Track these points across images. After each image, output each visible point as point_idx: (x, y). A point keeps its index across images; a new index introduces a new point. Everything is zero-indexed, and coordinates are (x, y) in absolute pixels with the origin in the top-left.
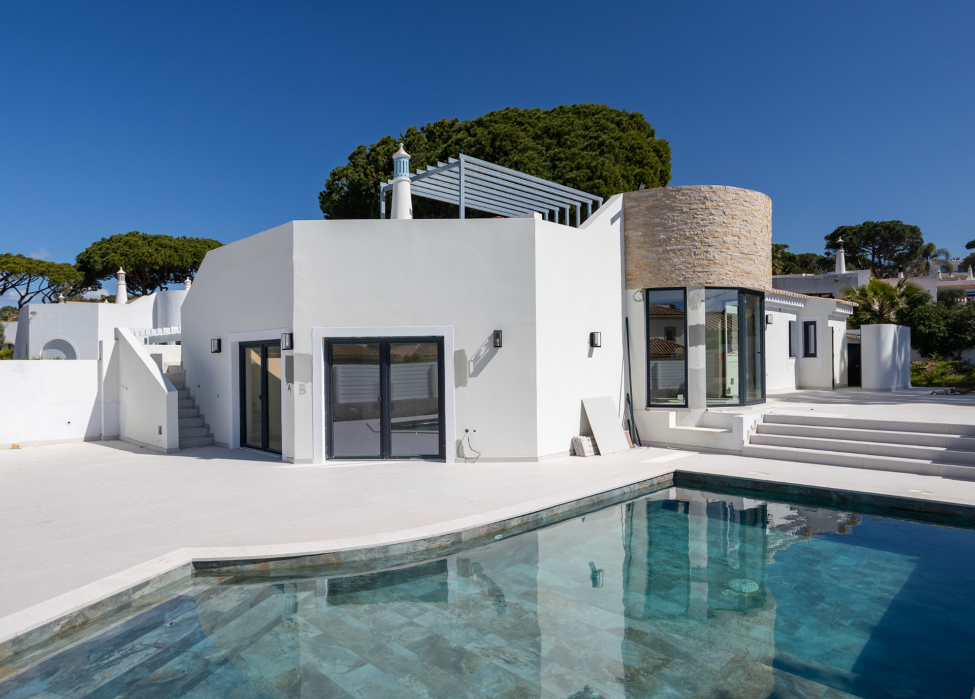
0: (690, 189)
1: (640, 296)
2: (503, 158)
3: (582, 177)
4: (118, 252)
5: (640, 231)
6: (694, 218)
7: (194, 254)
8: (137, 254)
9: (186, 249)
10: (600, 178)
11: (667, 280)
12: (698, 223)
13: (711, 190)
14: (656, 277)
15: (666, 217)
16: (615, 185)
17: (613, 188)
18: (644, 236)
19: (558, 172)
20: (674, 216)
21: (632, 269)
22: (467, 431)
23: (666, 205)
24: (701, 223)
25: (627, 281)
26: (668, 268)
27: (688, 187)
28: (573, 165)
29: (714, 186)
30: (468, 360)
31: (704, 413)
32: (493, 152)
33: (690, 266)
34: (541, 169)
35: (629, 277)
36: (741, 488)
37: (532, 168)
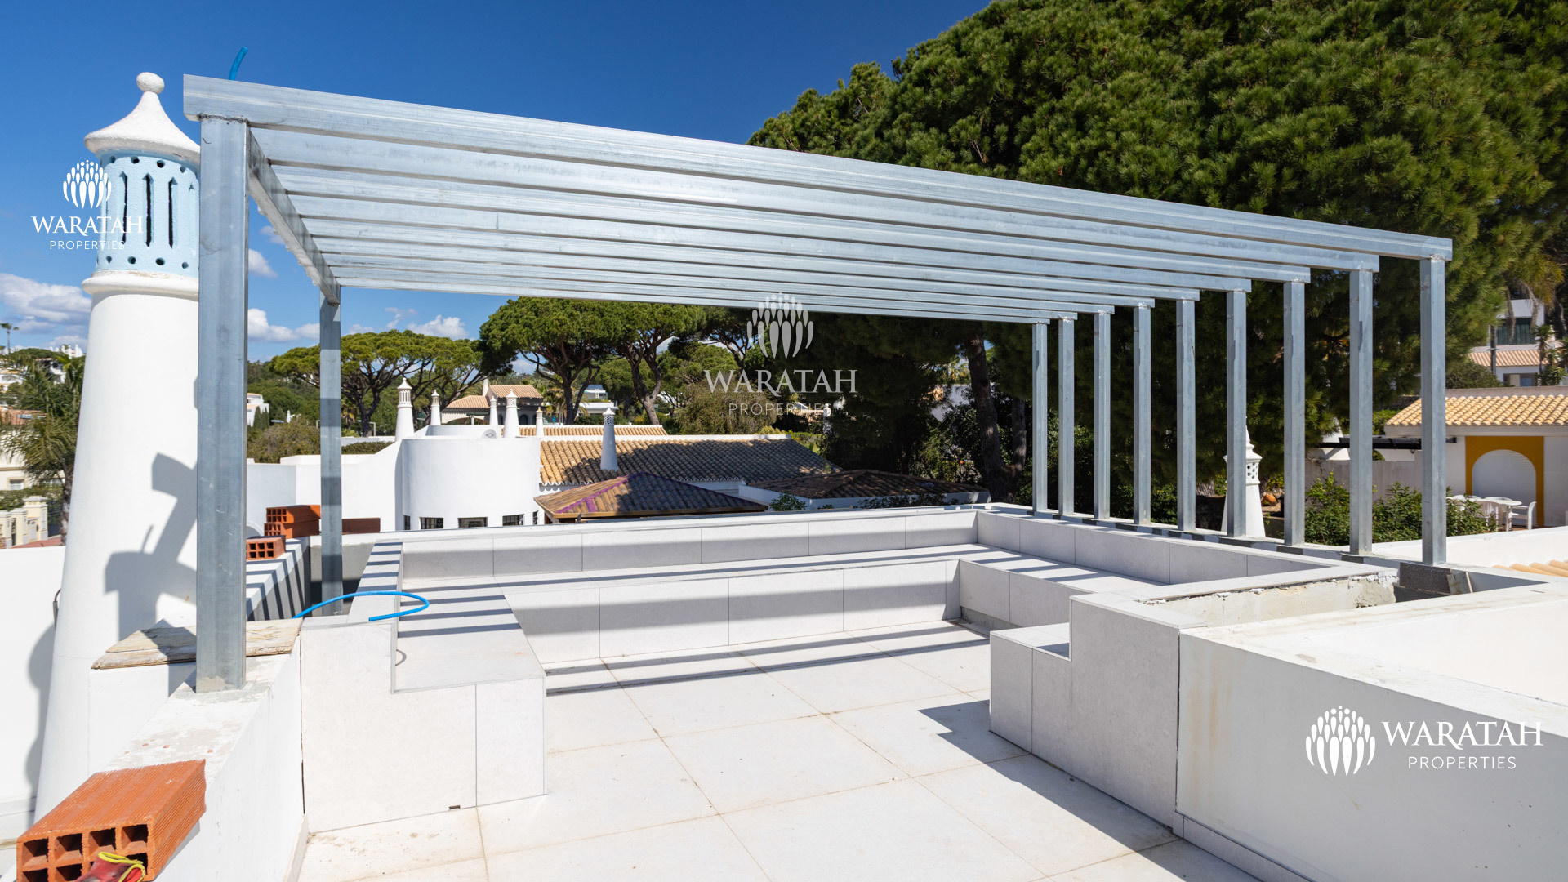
2: (1046, 106)
3: (1314, 136)
4: (520, 321)
7: (627, 318)
8: (545, 324)
9: (615, 311)
10: (1388, 129)
16: (1456, 151)
17: (1448, 160)
19: (1221, 128)
28: (1278, 97)
32: (1016, 92)
34: (1157, 124)
37: (1127, 125)
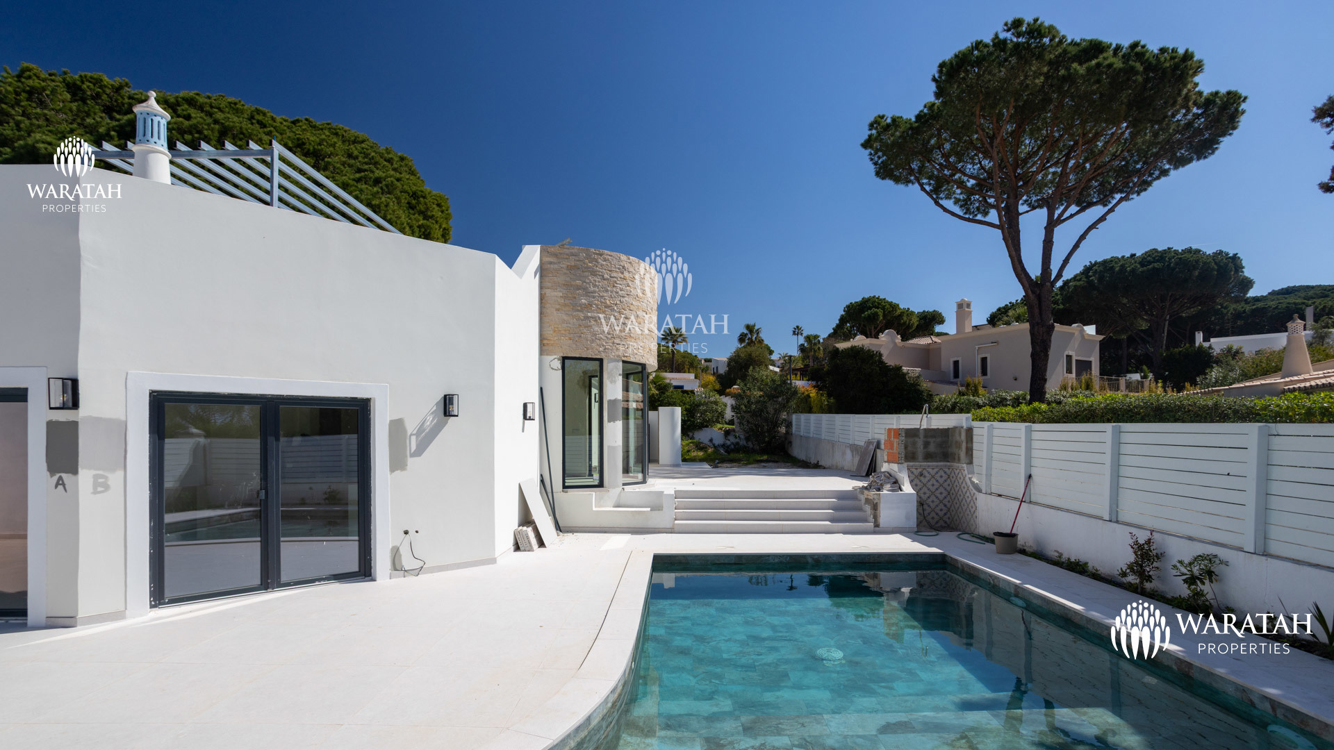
0: (611, 256)
1: (558, 364)
5: (560, 291)
6: (614, 286)
11: (588, 349)
12: (617, 293)
13: (628, 261)
14: (576, 345)
15: (588, 281)
18: (564, 297)
20: (595, 281)
21: (549, 332)
22: (406, 533)
23: (588, 267)
24: (620, 293)
25: (544, 346)
26: (589, 336)
27: (609, 253)
29: (631, 257)
30: (409, 433)
31: (621, 492)
33: (609, 336)
35: (545, 342)
36: (724, 564)
